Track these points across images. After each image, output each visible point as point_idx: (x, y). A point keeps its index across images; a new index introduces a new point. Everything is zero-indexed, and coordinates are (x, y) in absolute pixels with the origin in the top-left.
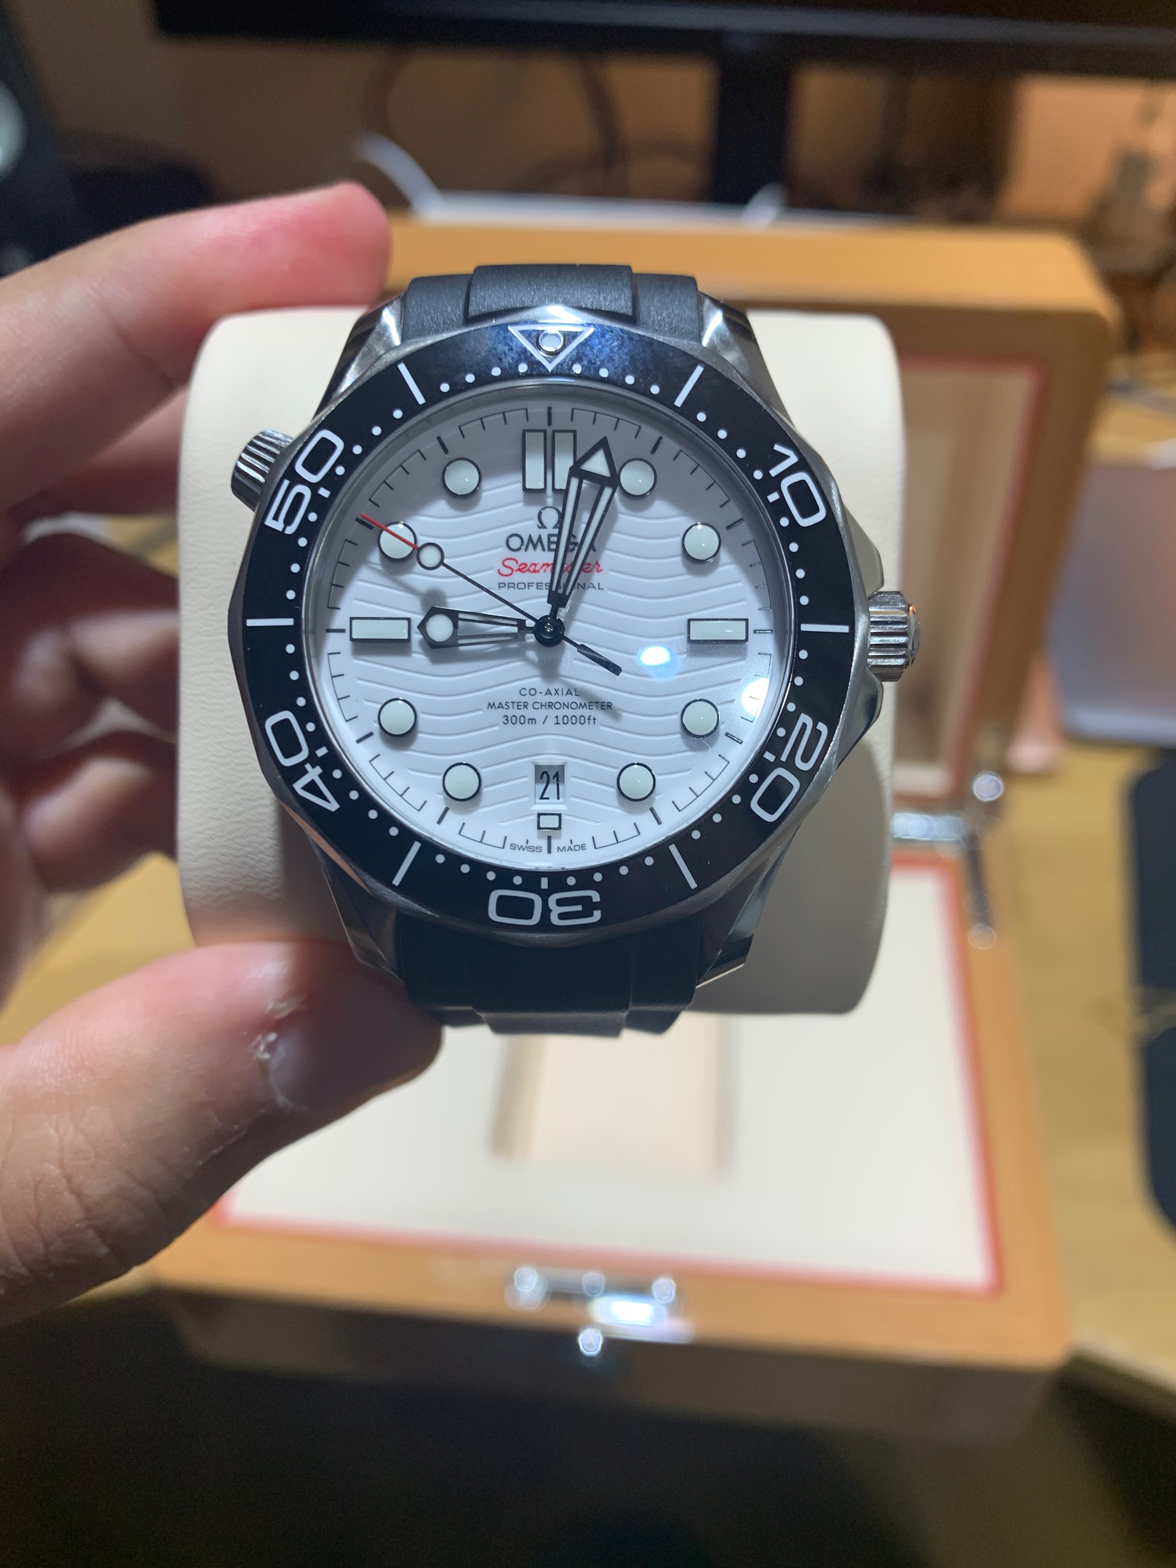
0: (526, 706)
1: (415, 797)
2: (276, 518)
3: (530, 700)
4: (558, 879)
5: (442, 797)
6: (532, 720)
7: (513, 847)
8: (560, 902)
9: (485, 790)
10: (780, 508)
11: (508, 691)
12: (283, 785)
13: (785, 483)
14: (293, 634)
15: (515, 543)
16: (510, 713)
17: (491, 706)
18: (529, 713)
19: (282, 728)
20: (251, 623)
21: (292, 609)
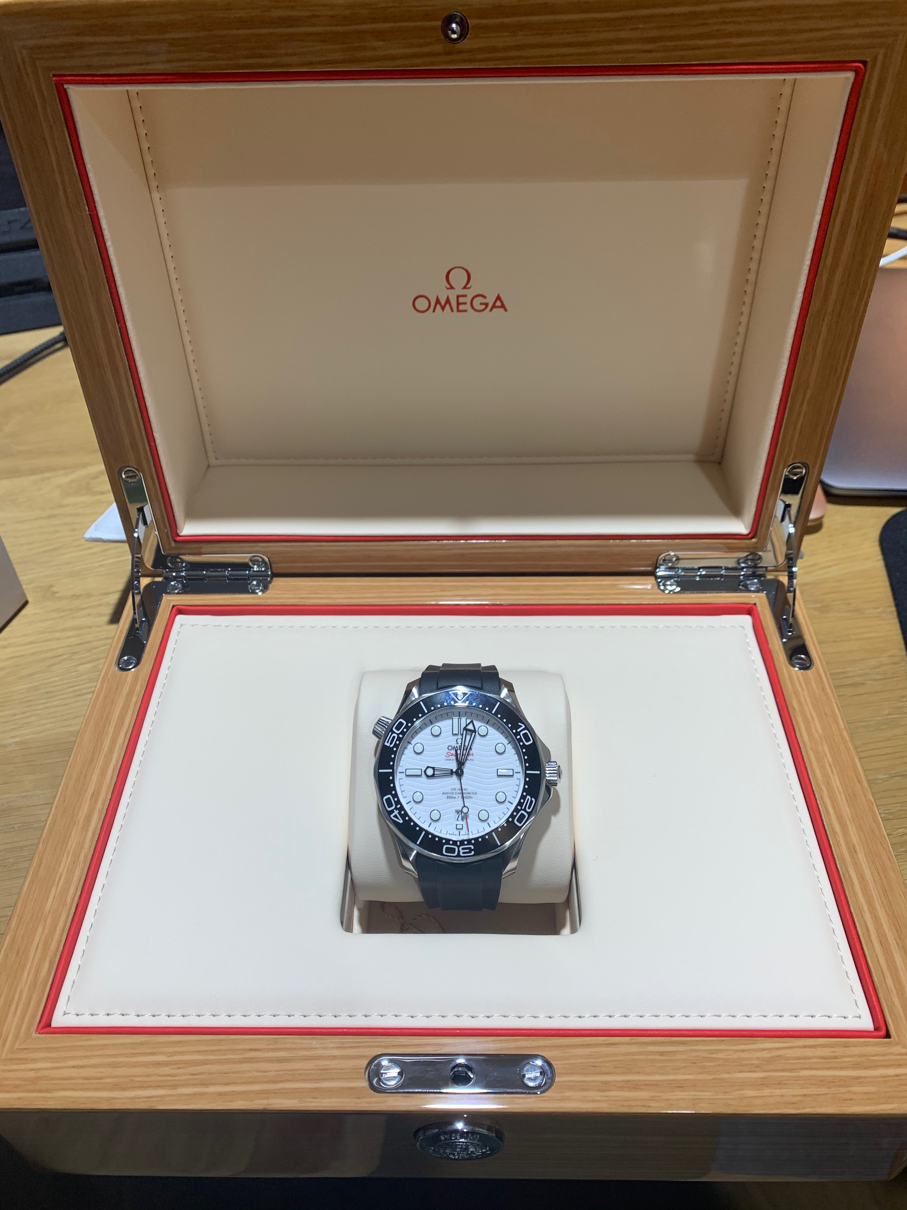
0: (453, 794)
1: (422, 820)
2: (388, 742)
3: (454, 792)
4: (462, 842)
5: (430, 820)
6: (455, 798)
7: (449, 834)
8: (463, 849)
9: (441, 817)
10: (520, 740)
11: (448, 789)
12: (388, 816)
13: (521, 733)
14: (392, 774)
15: (450, 748)
16: (449, 795)
17: (443, 793)
18: (454, 795)
19: (388, 800)
20: (380, 771)
21: (392, 767)
